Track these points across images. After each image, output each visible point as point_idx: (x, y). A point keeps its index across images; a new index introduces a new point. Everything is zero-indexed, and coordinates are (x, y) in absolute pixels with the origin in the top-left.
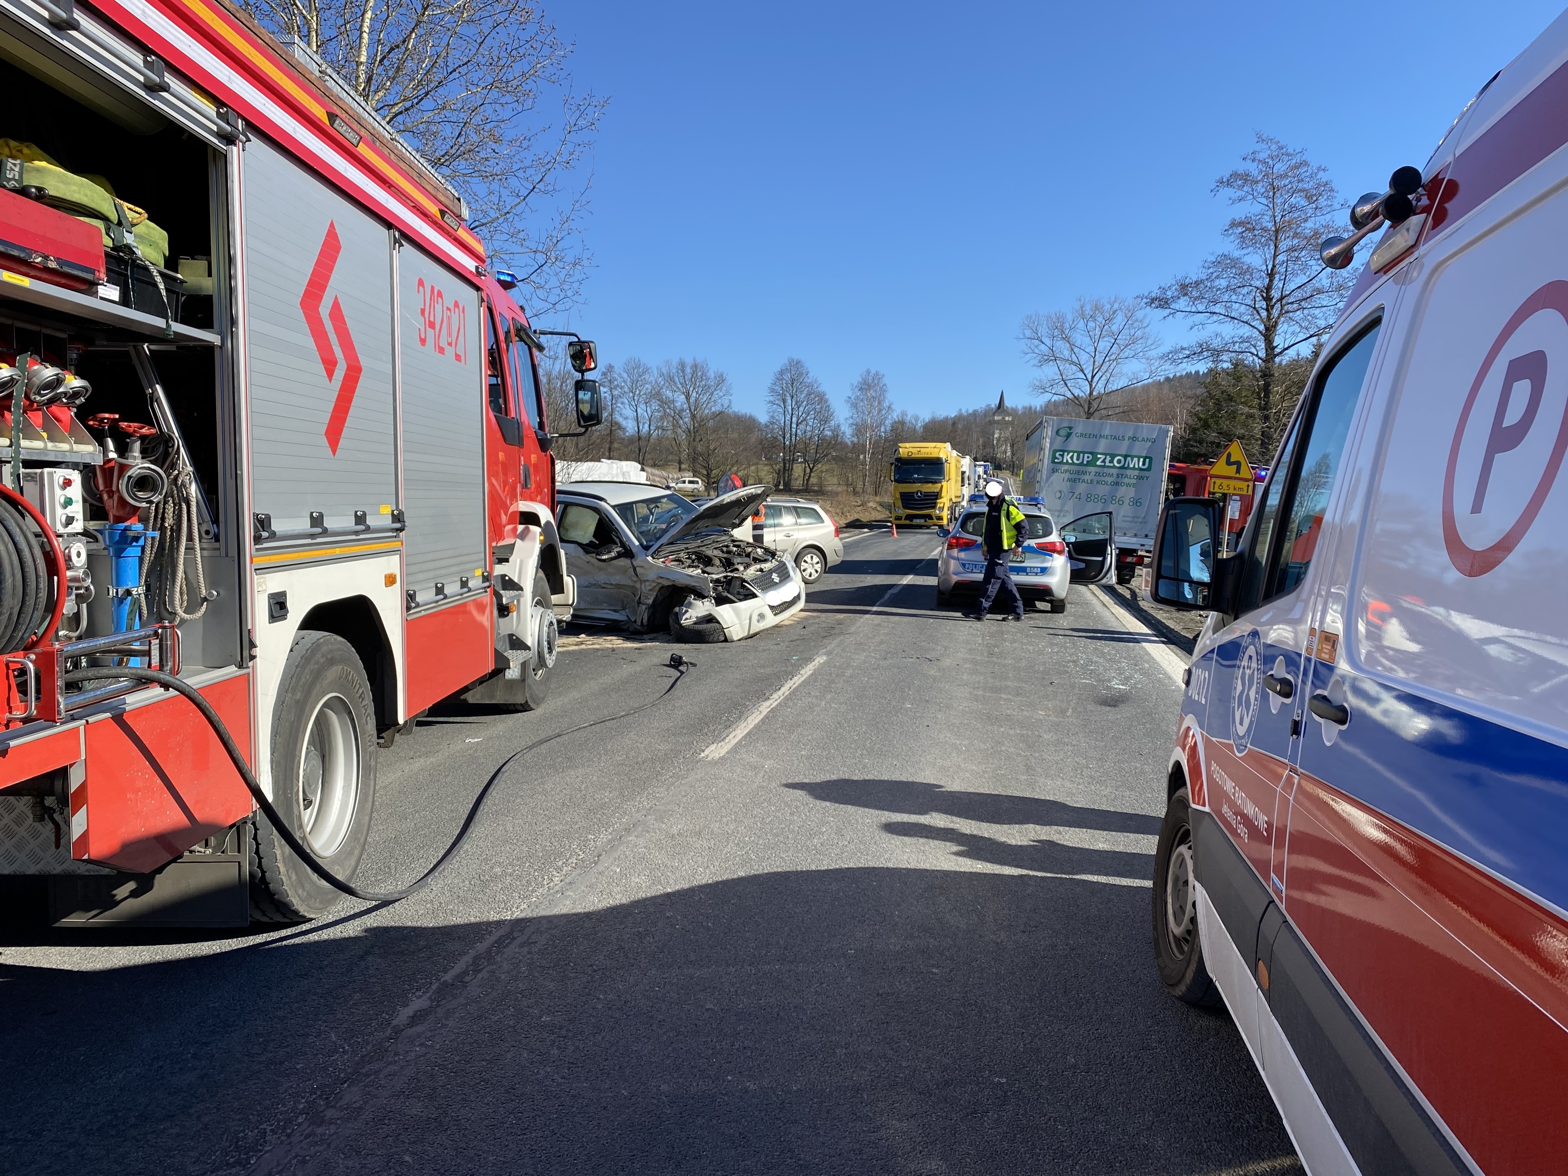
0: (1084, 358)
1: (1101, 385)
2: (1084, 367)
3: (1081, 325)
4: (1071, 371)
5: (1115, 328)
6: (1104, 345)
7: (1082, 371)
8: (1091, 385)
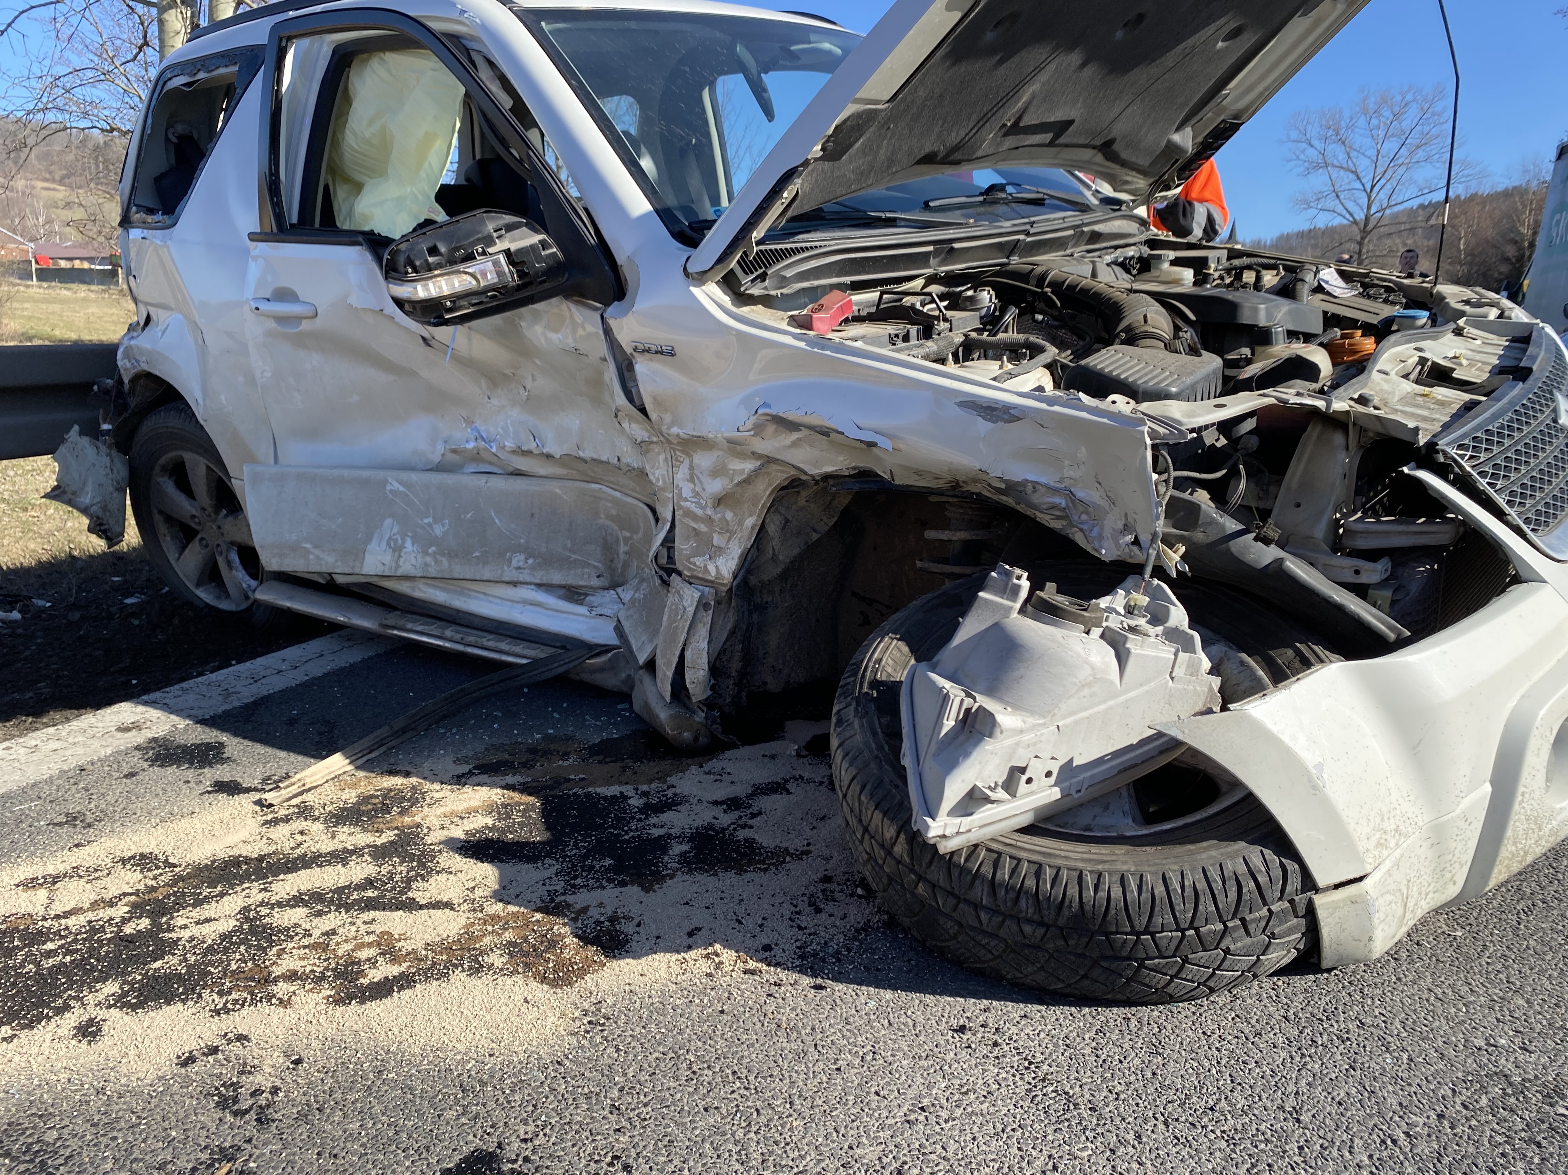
0: (1364, 165)
1: (1383, 195)
2: (1361, 175)
3: (1362, 121)
4: (1345, 179)
5: (1406, 124)
6: (1391, 146)
7: (1359, 178)
8: (1369, 197)
